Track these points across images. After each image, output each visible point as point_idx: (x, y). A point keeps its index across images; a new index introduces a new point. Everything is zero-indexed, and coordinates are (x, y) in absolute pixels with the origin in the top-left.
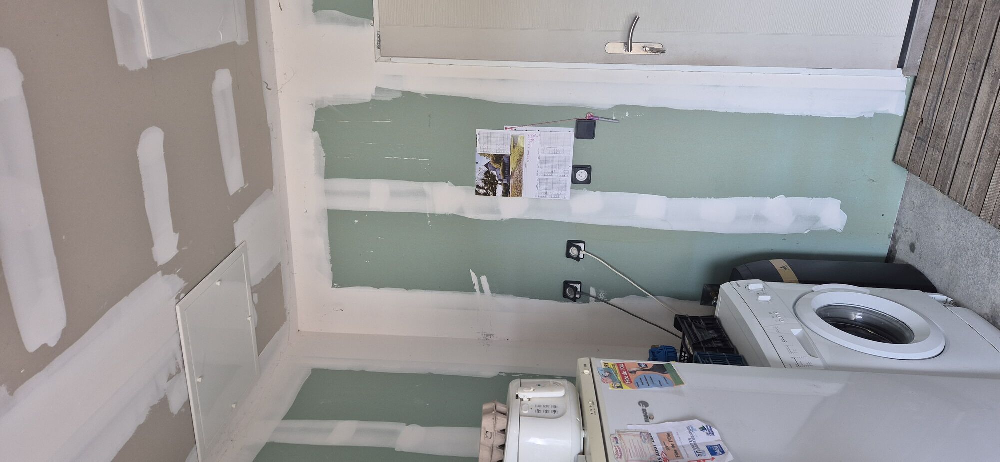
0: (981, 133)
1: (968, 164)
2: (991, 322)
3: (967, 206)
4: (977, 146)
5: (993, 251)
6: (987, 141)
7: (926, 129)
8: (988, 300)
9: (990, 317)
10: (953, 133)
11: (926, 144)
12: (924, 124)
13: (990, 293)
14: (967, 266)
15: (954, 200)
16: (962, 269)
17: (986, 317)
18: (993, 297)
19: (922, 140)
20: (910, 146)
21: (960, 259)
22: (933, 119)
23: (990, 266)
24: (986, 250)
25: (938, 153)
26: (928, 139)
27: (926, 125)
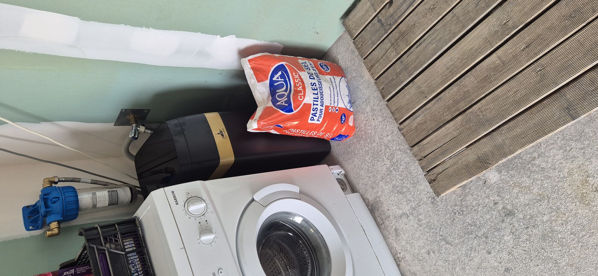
0: (452, 73)
1: (422, 92)
2: (370, 208)
3: (402, 129)
4: (442, 83)
5: (397, 161)
6: (454, 88)
7: (391, 16)
8: (375, 191)
9: (371, 204)
10: (421, 47)
11: (385, 34)
12: (391, 10)
13: (378, 188)
14: (367, 152)
15: (391, 111)
16: (361, 151)
17: (367, 201)
18: (380, 193)
19: (382, 25)
20: (367, 21)
21: (362, 142)
22: (404, 12)
23: (388, 169)
24: (391, 155)
25: (394, 53)
26: (389, 29)
27: (395, 12)
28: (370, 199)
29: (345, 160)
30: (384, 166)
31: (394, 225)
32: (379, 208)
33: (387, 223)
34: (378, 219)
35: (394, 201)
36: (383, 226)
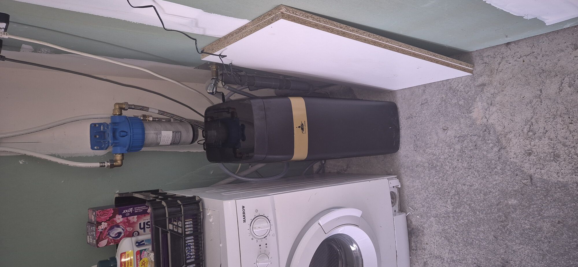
8: (422, 220)
9: (412, 227)
13: (427, 220)
14: (433, 184)
16: (427, 178)
24: (458, 203)
28: (413, 223)
29: (406, 174)
30: (445, 207)
31: (425, 258)
32: (419, 236)
33: (419, 252)
34: (413, 244)
35: (437, 241)
36: (414, 252)
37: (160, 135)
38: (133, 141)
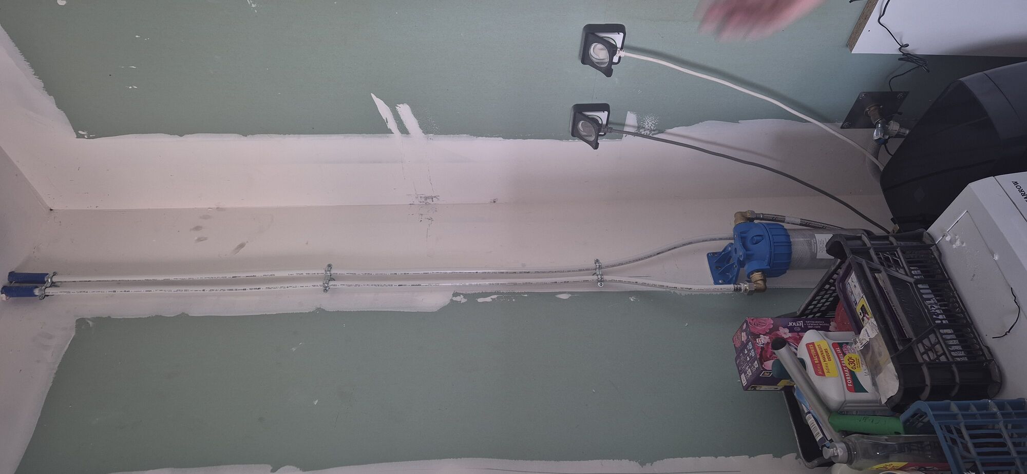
37: (814, 239)
38: (775, 244)
